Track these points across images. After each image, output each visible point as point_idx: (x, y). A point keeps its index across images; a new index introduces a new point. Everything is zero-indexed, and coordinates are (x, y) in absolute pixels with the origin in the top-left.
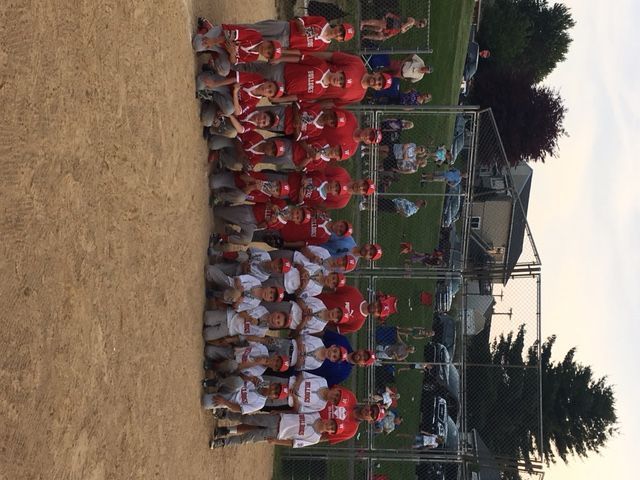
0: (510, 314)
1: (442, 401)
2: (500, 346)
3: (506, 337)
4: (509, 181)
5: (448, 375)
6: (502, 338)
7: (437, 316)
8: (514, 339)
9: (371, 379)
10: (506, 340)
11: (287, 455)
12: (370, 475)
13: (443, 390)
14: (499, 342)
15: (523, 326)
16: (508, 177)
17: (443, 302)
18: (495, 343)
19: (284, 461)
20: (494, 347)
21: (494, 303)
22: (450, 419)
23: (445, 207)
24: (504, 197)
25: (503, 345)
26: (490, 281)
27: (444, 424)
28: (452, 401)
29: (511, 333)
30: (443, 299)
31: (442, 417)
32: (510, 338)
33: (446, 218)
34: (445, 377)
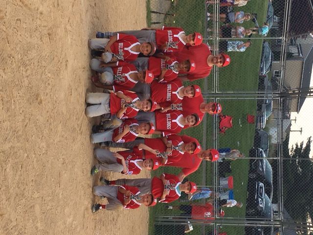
0: (301, 131)
1: (261, 184)
2: (296, 151)
3: (299, 145)
4: (301, 48)
5: (264, 167)
6: (297, 145)
7: (257, 131)
8: (304, 146)
9: (216, 170)
10: (299, 147)
11: (159, 222)
12: (216, 232)
13: (261, 178)
14: (295, 148)
15: (310, 138)
16: (300, 45)
17: (260, 122)
18: (293, 148)
19: (156, 226)
20: (291, 151)
21: (291, 125)
22: (266, 195)
23: (261, 63)
24: (298, 58)
25: (298, 150)
26: (289, 110)
27: (262, 199)
28: (267, 184)
29: (302, 142)
30: (260, 120)
31: (261, 194)
32: (301, 145)
33: (262, 69)
34: (263, 169)
